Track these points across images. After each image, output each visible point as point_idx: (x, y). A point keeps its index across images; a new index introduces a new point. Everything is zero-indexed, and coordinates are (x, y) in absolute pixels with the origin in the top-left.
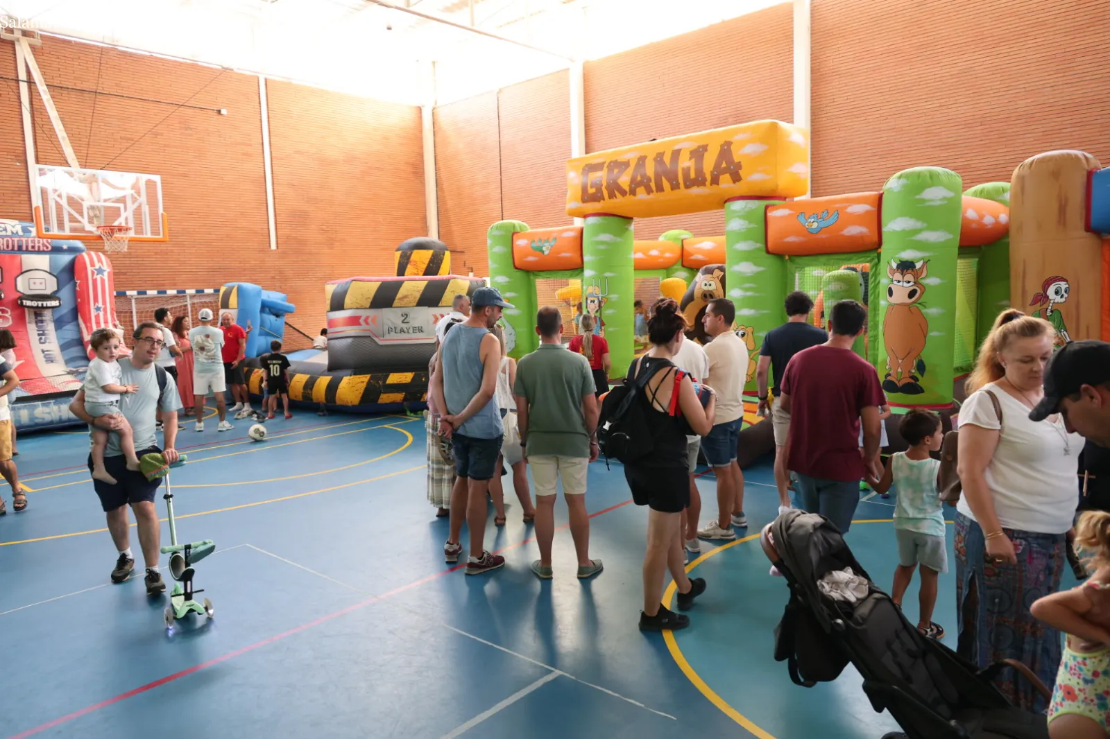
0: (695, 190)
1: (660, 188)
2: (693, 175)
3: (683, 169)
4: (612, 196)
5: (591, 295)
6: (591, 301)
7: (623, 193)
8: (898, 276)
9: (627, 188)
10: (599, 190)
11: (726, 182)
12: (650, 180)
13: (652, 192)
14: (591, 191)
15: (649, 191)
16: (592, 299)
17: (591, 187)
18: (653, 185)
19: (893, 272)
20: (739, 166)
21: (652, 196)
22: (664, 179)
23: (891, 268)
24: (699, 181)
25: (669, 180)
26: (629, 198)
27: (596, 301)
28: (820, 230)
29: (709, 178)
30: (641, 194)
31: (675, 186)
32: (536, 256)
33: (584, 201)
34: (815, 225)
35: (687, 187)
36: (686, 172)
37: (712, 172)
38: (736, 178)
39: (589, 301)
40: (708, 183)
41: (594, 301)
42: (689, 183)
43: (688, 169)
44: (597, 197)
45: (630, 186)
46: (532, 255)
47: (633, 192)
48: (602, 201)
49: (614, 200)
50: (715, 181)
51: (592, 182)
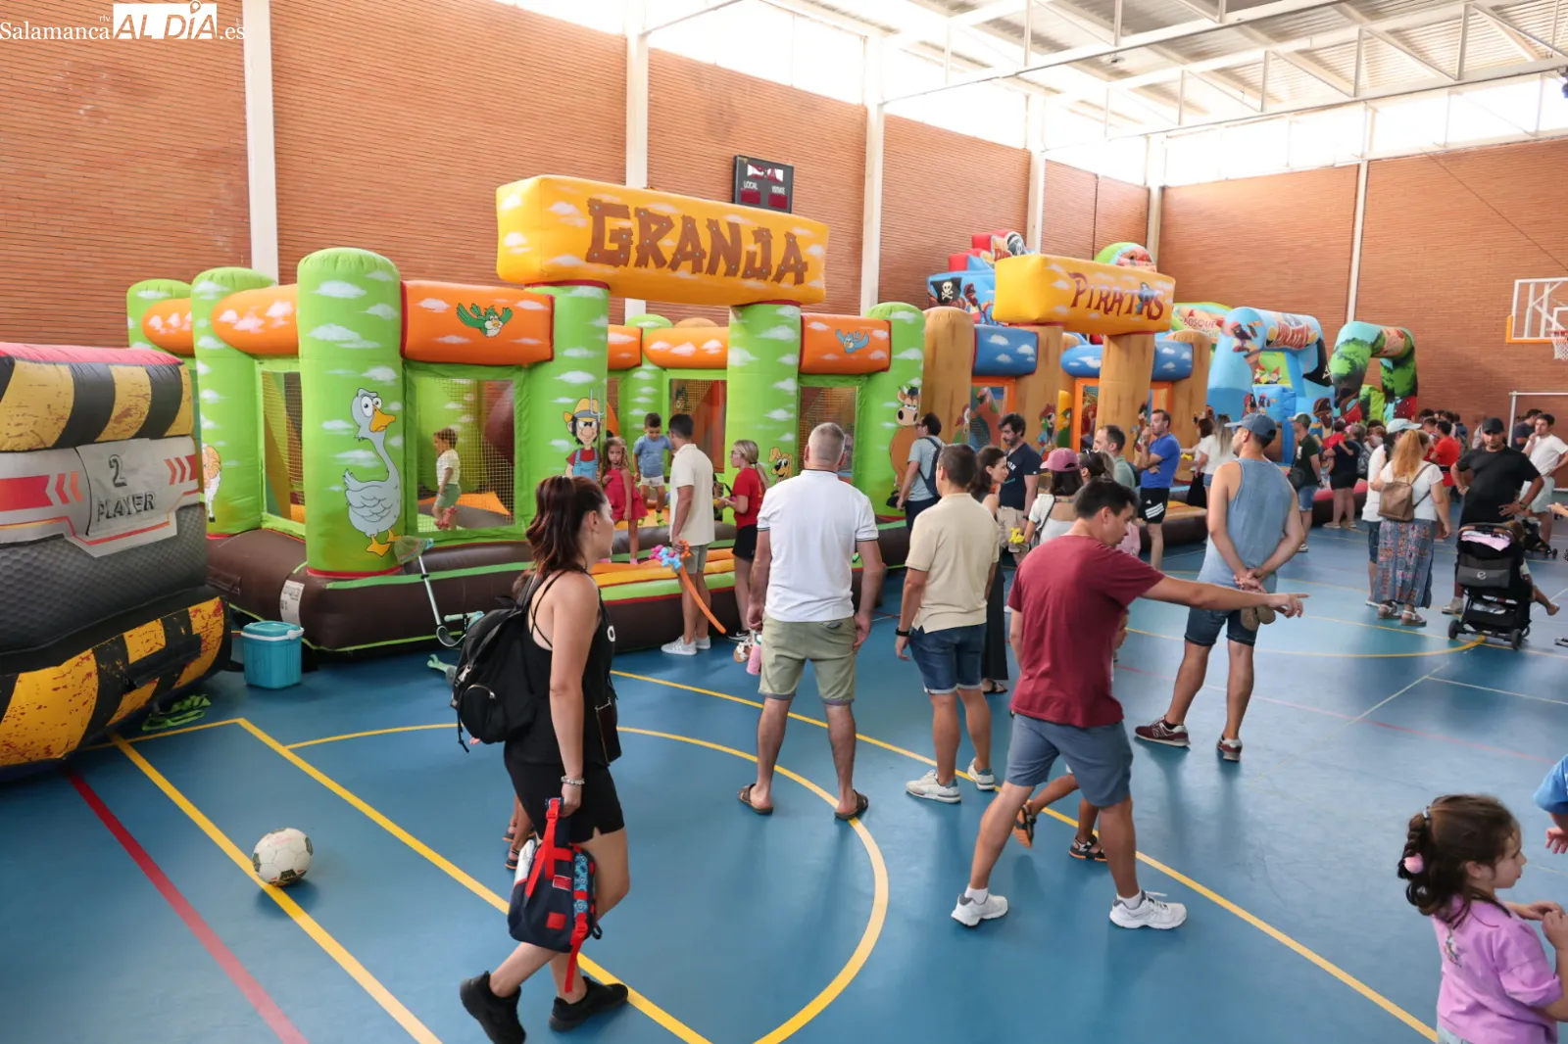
0: (752, 283)
1: (712, 270)
2: (758, 264)
3: (748, 252)
4: (641, 262)
5: (586, 413)
6: (586, 424)
7: (660, 262)
8: (908, 401)
9: (669, 258)
10: (625, 248)
11: (787, 285)
12: (703, 254)
13: (700, 271)
14: (610, 246)
15: (697, 269)
16: (588, 420)
17: (611, 241)
18: (706, 263)
19: (904, 397)
20: (805, 266)
21: (696, 277)
22: (722, 258)
23: (902, 392)
24: (761, 274)
25: (728, 261)
26: (666, 271)
27: (594, 424)
28: (854, 351)
29: (774, 272)
30: (684, 272)
31: (731, 272)
32: (465, 336)
33: (590, 259)
34: (851, 345)
35: (745, 276)
36: (752, 256)
37: (779, 266)
38: (799, 280)
39: (580, 424)
40: (770, 278)
41: (591, 424)
42: (752, 272)
43: (755, 254)
44: (612, 259)
45: (675, 255)
46: (458, 334)
47: (674, 266)
48: (622, 267)
49: (643, 270)
50: (778, 278)
51: (613, 232)
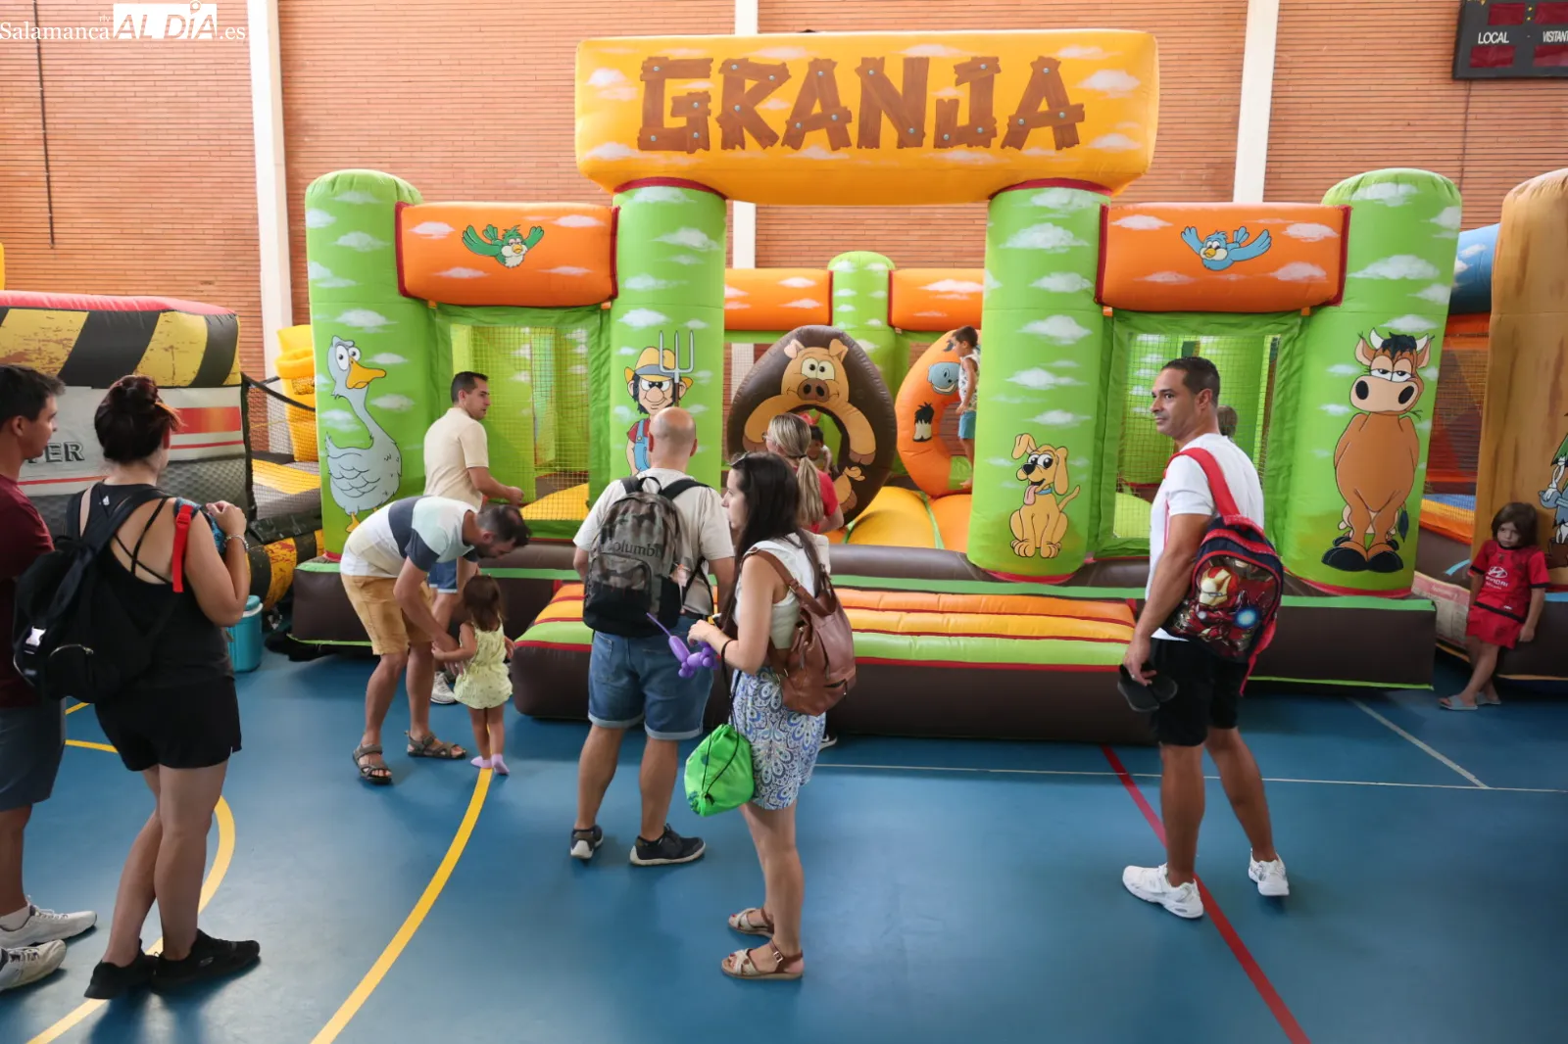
0: (959, 154)
1: (870, 138)
2: (963, 119)
3: (940, 102)
4: (731, 141)
5: (653, 369)
6: (652, 385)
7: (766, 138)
8: (1383, 361)
9: (780, 130)
10: (699, 123)
11: (1040, 147)
12: (847, 116)
13: (848, 144)
14: (673, 122)
15: (839, 141)
16: (657, 379)
17: (674, 114)
18: (853, 130)
19: (1374, 354)
20: (1078, 113)
21: (843, 154)
22: (885, 119)
23: (1367, 345)
24: (978, 134)
25: (900, 123)
26: (780, 152)
27: (667, 385)
28: (1232, 265)
29: (1002, 129)
30: (816, 148)
31: (910, 138)
32: (476, 268)
33: (644, 144)
34: (1221, 254)
35: (940, 143)
36: (948, 109)
37: (1011, 118)
38: (1066, 138)
39: (644, 384)
40: (997, 142)
41: (660, 385)
42: (952, 136)
43: (955, 103)
44: (679, 142)
45: (790, 124)
46: (465, 266)
47: (794, 140)
48: (700, 151)
49: (737, 153)
50: (1016, 138)
51: (676, 101)
